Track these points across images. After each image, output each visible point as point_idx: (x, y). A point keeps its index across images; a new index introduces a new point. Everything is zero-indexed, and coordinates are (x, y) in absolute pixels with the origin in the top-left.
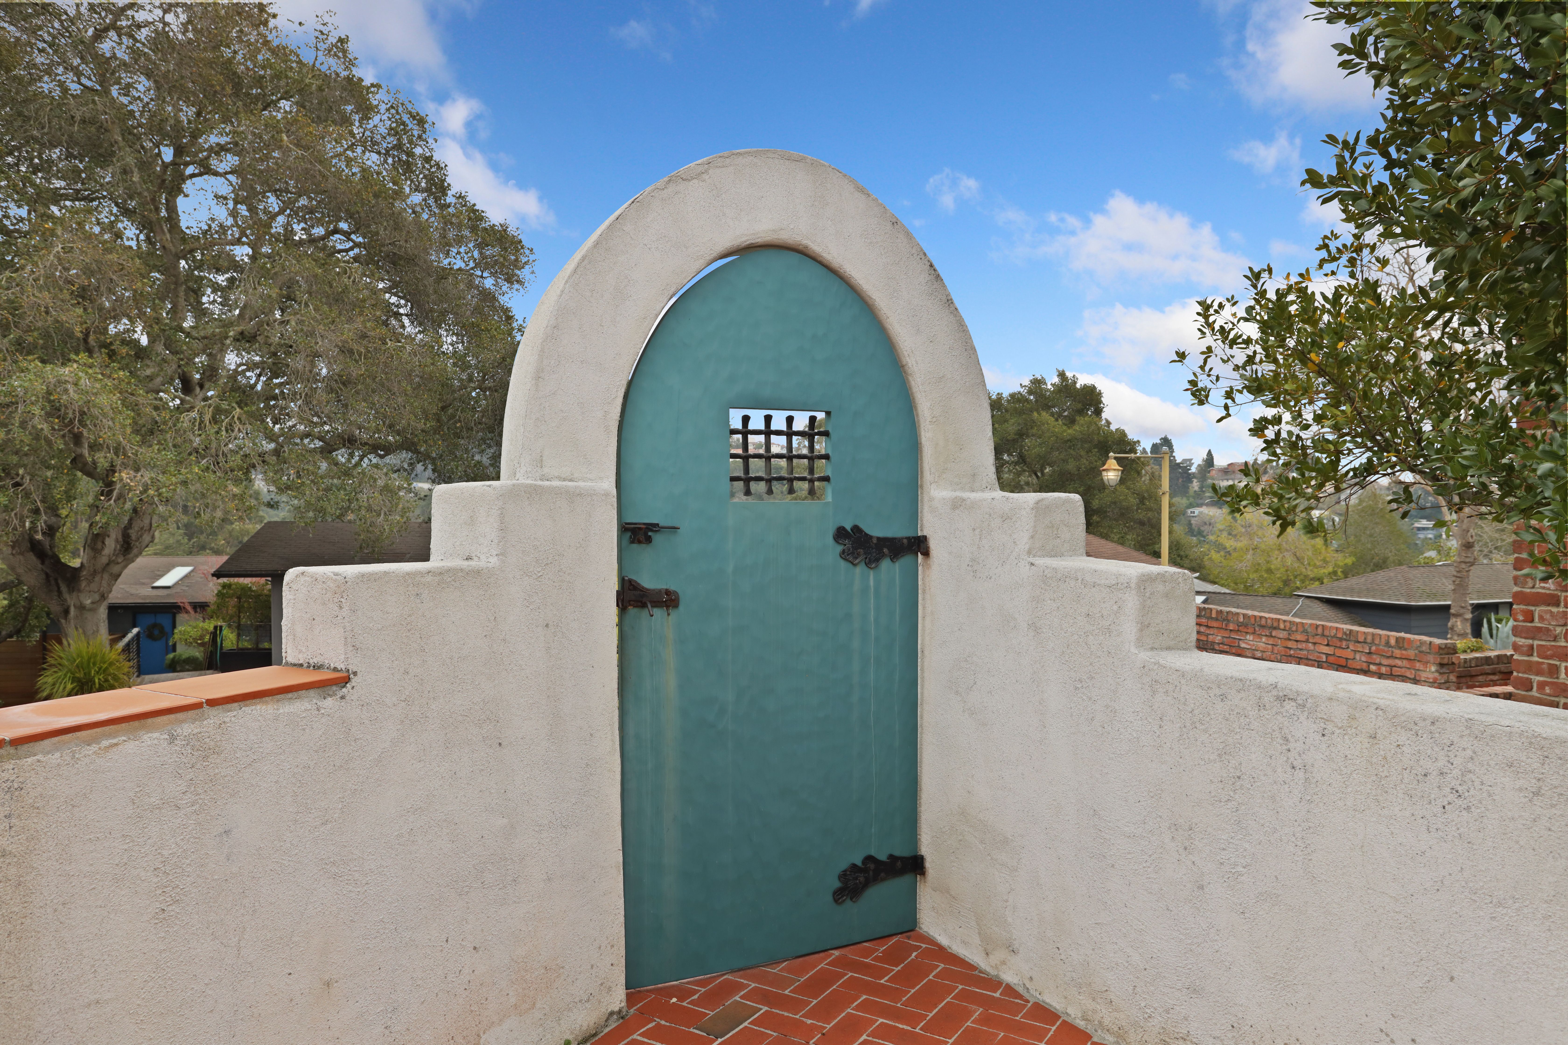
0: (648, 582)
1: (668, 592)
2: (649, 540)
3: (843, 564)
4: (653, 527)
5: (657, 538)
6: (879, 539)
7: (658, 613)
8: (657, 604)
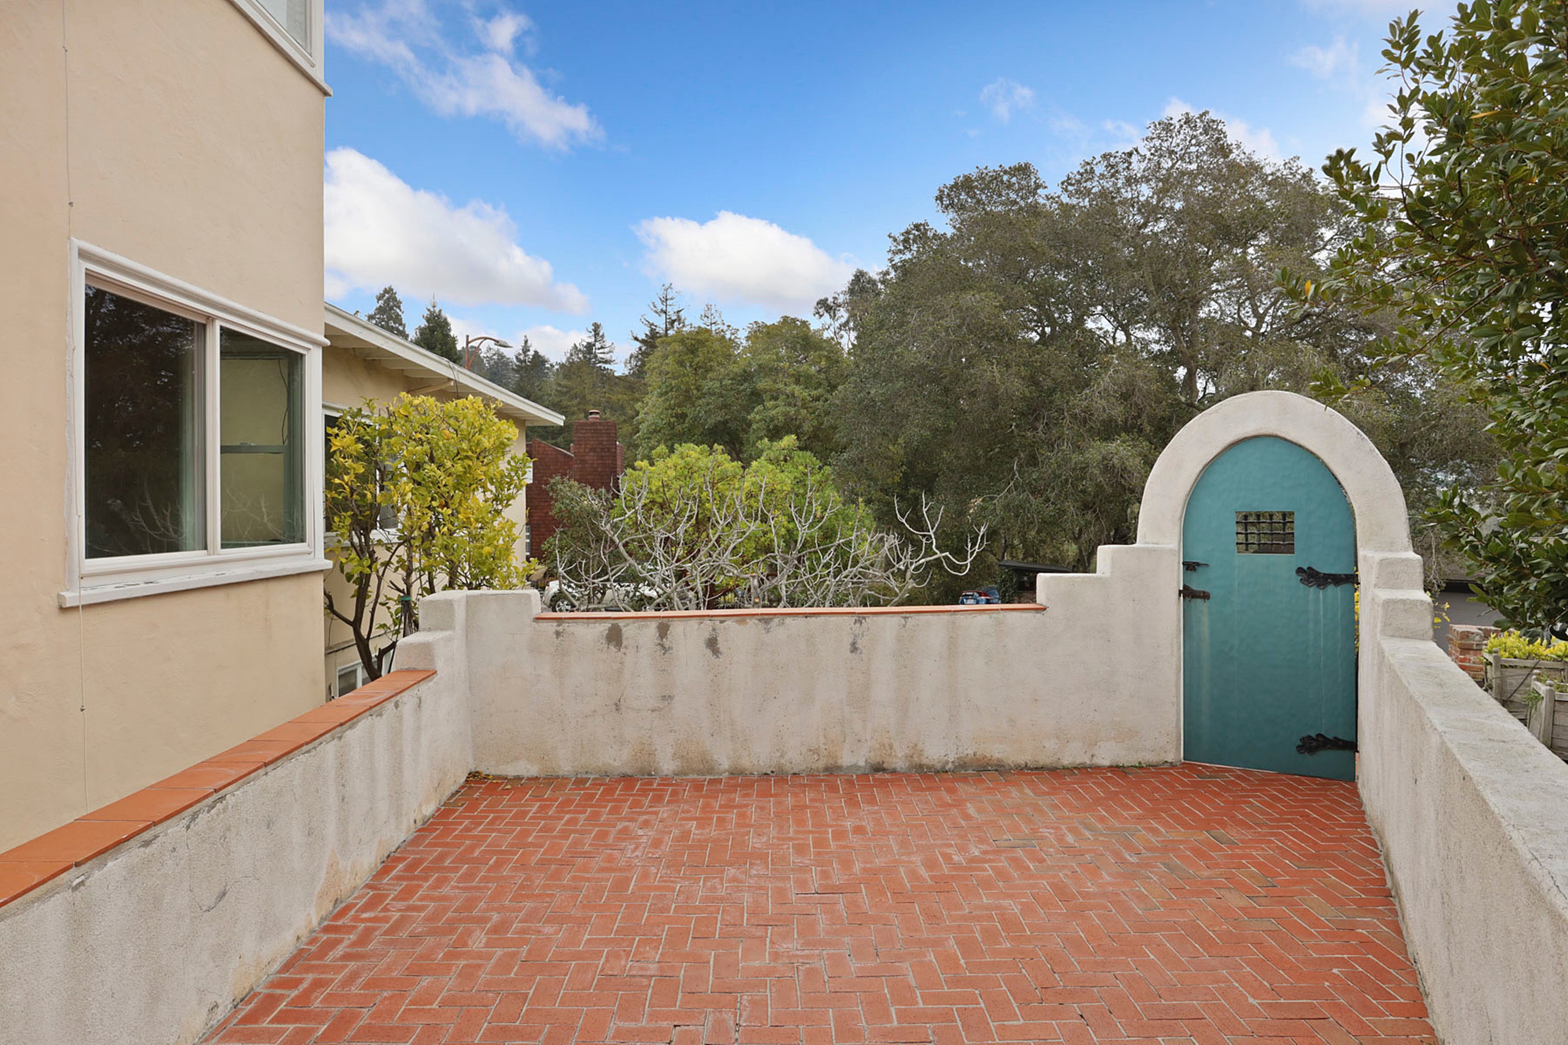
0: (1195, 587)
1: (1204, 592)
2: (1195, 570)
3: (1302, 586)
4: (1198, 564)
5: (1199, 569)
6: (1325, 574)
7: (1199, 601)
8: (1199, 597)
